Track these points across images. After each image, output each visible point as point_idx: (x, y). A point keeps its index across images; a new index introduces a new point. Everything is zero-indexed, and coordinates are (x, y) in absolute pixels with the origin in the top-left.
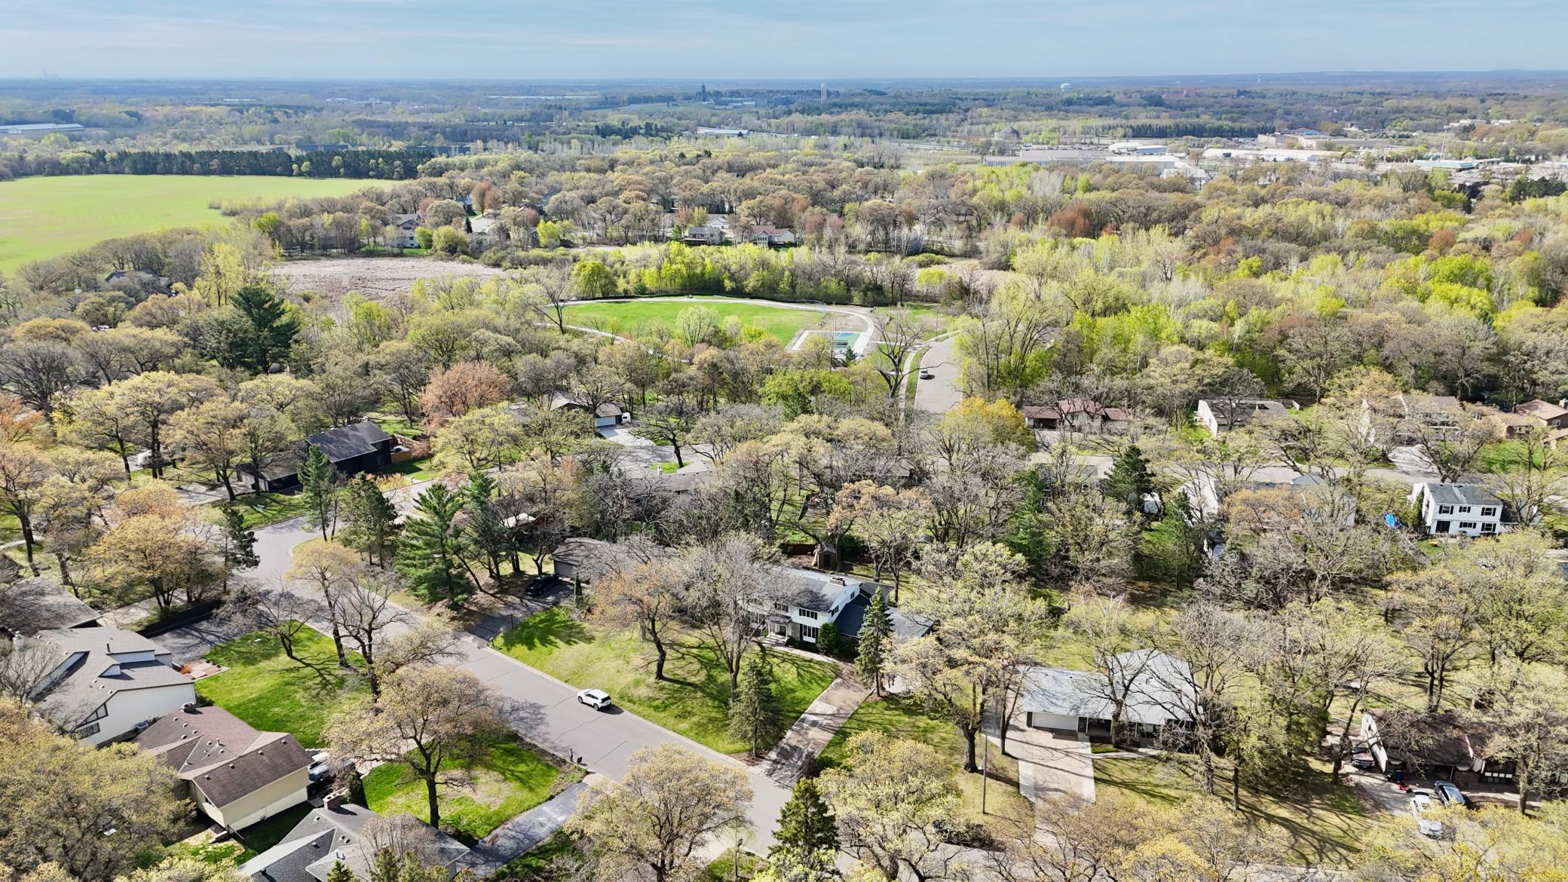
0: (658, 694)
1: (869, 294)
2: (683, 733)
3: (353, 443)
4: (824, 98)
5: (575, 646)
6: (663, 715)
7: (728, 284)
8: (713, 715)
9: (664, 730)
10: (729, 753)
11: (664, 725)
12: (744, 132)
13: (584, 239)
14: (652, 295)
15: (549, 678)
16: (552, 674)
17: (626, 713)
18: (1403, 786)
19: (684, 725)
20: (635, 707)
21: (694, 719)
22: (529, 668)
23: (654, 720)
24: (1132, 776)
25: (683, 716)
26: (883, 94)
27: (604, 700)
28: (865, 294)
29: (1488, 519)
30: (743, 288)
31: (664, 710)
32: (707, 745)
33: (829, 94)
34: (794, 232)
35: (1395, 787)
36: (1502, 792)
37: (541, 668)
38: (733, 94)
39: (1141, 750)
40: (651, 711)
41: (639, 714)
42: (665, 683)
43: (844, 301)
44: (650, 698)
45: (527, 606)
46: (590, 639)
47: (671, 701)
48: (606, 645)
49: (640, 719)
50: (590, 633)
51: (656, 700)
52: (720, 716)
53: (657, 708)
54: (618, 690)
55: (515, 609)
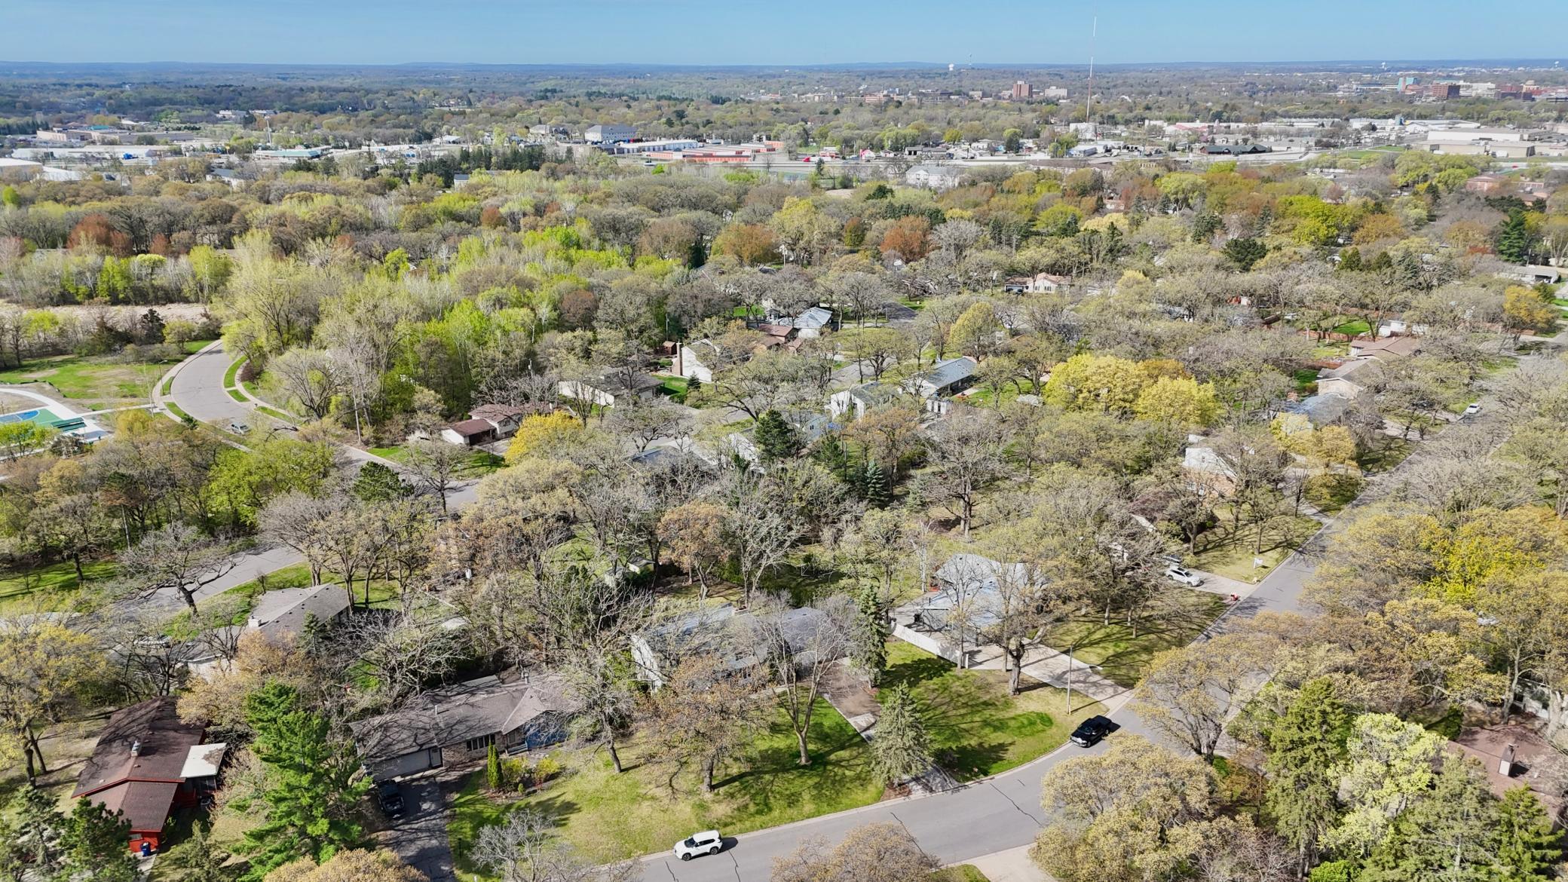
0: (739, 801)
2: (818, 813)
6: (776, 813)
8: (810, 782)
9: (799, 824)
10: (879, 799)
11: (793, 820)
17: (738, 838)
19: (809, 807)
20: (739, 825)
21: (806, 796)
23: (776, 823)
25: (793, 800)
31: (770, 809)
32: (848, 807)
40: (759, 819)
41: (752, 829)
42: (723, 789)
44: (738, 809)
45: (418, 830)
46: (569, 807)
47: (759, 799)
48: (597, 800)
49: (761, 832)
50: (558, 803)
51: (746, 806)
52: (817, 780)
53: (760, 812)
54: (696, 825)
55: (412, 841)
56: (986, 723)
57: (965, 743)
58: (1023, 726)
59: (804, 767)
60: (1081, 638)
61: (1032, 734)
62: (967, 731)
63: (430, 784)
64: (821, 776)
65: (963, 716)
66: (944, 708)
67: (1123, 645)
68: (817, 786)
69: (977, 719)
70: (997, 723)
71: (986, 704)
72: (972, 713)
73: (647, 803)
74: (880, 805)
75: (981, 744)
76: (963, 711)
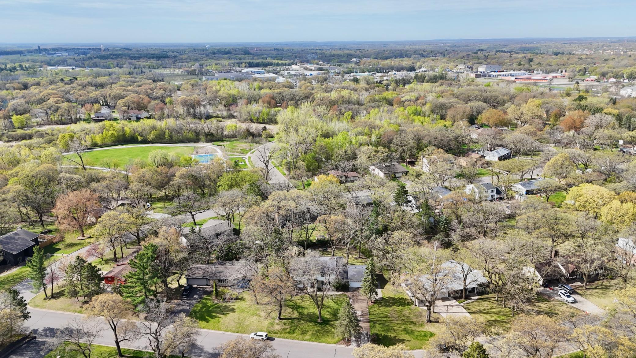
0: (286, 327)
1: (208, 137)
2: (310, 340)
3: (20, 242)
4: (103, 52)
5: (228, 316)
6: (294, 335)
7: (140, 138)
8: (316, 329)
9: (300, 341)
10: (336, 343)
11: (299, 339)
12: (74, 67)
13: (37, 123)
14: (101, 146)
15: (227, 333)
16: (227, 331)
17: (276, 339)
18: (550, 288)
19: (308, 337)
20: (279, 335)
21: (310, 333)
22: (213, 331)
23: (292, 338)
24: (478, 308)
25: (304, 332)
26: (130, 50)
27: (266, 336)
28: (207, 137)
29: (493, 194)
30: (147, 139)
31: (294, 333)
32: (323, 342)
33: (105, 50)
34: (148, 112)
35: (548, 289)
36: (574, 283)
37: (220, 329)
38: (54, 50)
39: (472, 298)
40: (287, 335)
41: (283, 337)
42: (283, 321)
43: (197, 141)
44: (283, 329)
45: (187, 303)
46: (233, 310)
47: (293, 328)
48: (242, 311)
49: (285, 340)
50: (231, 308)
51: (286, 329)
52: (319, 328)
53: (289, 333)
54: (265, 330)
55: (183, 305)
56: (405, 330)
57: (389, 334)
58: (420, 336)
59: (318, 323)
60: (485, 310)
61: (421, 340)
62: (394, 330)
63: (203, 290)
64: (322, 328)
65: (398, 324)
66: (393, 318)
67: (502, 318)
68: (317, 331)
69: (403, 327)
70: (410, 331)
71: (412, 322)
72: (403, 324)
73: (256, 317)
74: (335, 345)
75: (395, 337)
76: (399, 322)
